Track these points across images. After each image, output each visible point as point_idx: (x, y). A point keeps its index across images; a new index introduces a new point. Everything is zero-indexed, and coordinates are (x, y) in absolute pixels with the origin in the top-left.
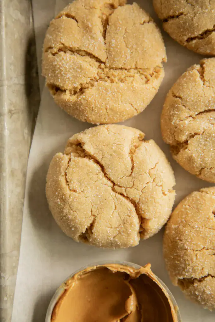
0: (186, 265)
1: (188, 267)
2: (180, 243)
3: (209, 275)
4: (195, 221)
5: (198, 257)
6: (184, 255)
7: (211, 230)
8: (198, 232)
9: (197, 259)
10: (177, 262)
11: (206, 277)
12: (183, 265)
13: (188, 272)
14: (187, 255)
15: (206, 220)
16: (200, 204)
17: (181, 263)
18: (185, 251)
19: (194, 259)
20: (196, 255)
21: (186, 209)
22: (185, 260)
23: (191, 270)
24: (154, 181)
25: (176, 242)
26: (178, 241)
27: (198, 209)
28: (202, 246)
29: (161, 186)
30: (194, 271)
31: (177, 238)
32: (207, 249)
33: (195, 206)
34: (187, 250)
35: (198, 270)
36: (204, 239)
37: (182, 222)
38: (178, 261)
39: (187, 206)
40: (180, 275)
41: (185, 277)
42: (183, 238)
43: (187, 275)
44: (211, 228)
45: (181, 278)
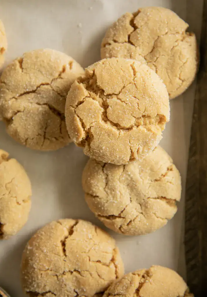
0: (32, 281)
1: (34, 283)
2: (31, 262)
3: (49, 292)
4: (46, 246)
5: (43, 276)
6: (32, 273)
7: (56, 256)
8: (46, 256)
9: (41, 277)
10: (26, 277)
11: (47, 293)
12: (30, 281)
13: (33, 286)
14: (34, 273)
15: (54, 246)
16: (53, 233)
17: (29, 279)
18: (33, 269)
19: (39, 277)
20: (41, 274)
21: (42, 235)
22: (32, 277)
23: (35, 286)
24: (10, 193)
25: (28, 261)
26: (30, 261)
27: (50, 237)
28: (47, 268)
29: (16, 197)
30: (38, 287)
31: (29, 258)
32: (51, 270)
33: (49, 234)
34: (35, 268)
35: (41, 286)
36: (50, 262)
37: (36, 245)
38: (28, 276)
39: (43, 233)
40: (28, 288)
41: (31, 290)
42: (33, 258)
43: (32, 289)
44: (57, 253)
45: (28, 290)
